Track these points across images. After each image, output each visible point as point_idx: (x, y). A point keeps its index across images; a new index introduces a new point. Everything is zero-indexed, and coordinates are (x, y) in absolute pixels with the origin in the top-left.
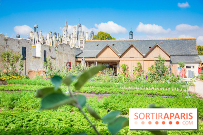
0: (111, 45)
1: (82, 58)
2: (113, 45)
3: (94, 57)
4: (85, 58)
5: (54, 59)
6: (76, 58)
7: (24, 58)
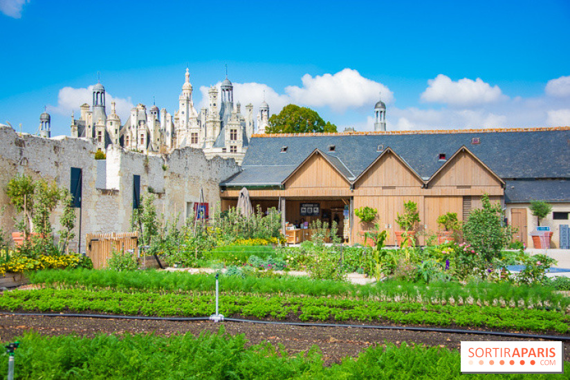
0: (324, 149)
1: (239, 188)
2: (332, 149)
3: (276, 187)
4: (249, 188)
5: (159, 194)
6: (223, 188)
7: (76, 203)
